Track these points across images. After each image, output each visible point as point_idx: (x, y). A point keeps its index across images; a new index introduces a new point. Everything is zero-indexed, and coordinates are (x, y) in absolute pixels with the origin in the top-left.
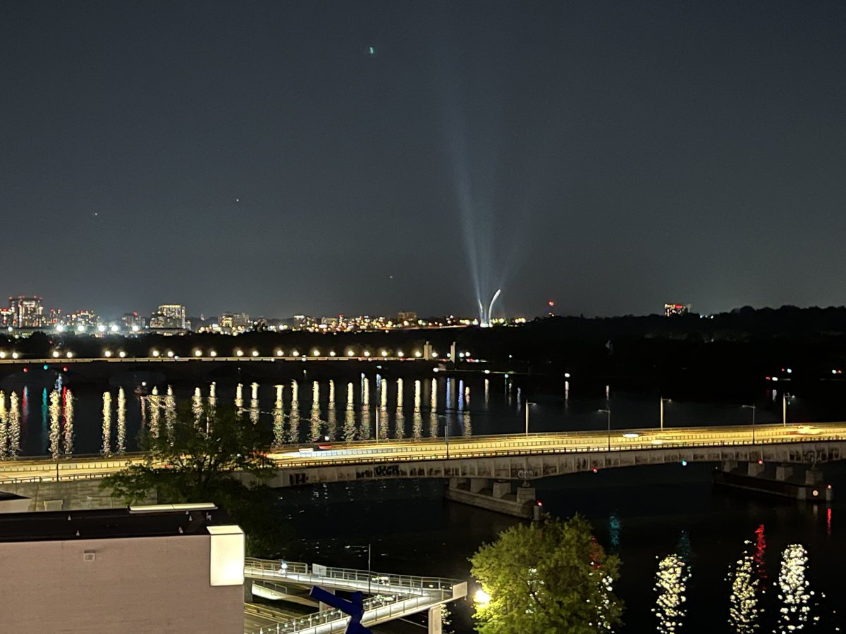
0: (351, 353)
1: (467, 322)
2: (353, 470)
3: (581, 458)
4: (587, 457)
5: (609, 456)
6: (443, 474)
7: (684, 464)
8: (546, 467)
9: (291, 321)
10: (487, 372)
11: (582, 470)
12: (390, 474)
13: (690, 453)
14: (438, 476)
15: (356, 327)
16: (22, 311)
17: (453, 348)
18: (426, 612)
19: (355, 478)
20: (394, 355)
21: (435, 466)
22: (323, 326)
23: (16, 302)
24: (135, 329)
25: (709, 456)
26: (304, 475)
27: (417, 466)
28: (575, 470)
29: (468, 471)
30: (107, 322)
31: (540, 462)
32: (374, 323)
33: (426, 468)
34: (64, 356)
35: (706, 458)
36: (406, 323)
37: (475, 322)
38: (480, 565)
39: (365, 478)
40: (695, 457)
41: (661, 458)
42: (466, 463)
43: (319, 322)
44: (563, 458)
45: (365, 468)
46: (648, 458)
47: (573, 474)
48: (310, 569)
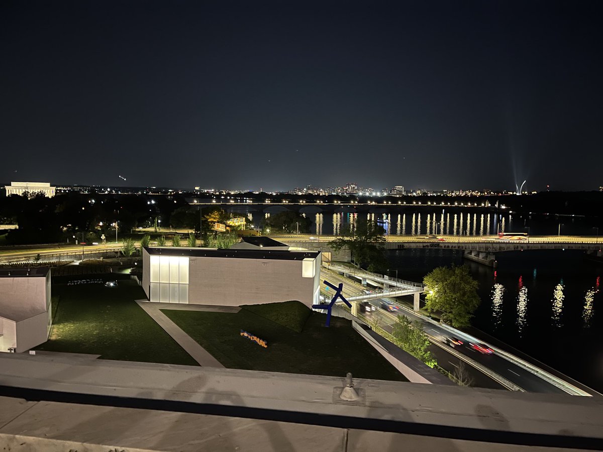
0: (456, 204)
1: (511, 193)
2: (421, 245)
3: (516, 245)
4: (518, 245)
5: (528, 245)
6: (457, 248)
7: (563, 249)
8: (500, 248)
9: (442, 192)
10: (511, 212)
11: (516, 249)
12: (436, 247)
13: (567, 245)
14: (455, 248)
15: (466, 194)
16: (350, 188)
17: (497, 203)
18: (413, 295)
19: (422, 247)
20: (474, 205)
21: (454, 245)
22: (453, 194)
23: (349, 185)
24: (385, 194)
25: (575, 247)
26: (403, 245)
27: (447, 245)
28: (513, 249)
29: (467, 247)
30: (376, 192)
31: (498, 246)
32: (473, 193)
33: (450, 245)
34: (354, 203)
35: (574, 248)
36: (486, 193)
37: (515, 193)
38: (427, 280)
39: (426, 247)
40: (569, 247)
41: (553, 247)
42: (466, 245)
43: (452, 192)
44: (508, 245)
45: (427, 244)
46: (547, 247)
47: (512, 251)
48: (383, 277)
